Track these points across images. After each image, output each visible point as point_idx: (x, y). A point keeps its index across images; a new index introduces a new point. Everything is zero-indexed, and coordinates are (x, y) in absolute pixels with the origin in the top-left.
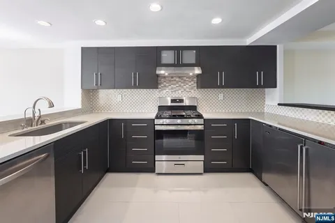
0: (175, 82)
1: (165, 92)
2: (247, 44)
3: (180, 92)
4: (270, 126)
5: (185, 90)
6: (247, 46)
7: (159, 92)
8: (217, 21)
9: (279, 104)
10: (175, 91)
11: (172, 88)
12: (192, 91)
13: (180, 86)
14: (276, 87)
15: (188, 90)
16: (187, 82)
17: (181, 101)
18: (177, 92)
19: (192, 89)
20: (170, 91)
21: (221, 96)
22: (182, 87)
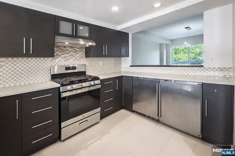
0: (68, 52)
1: (57, 60)
2: (118, 29)
3: (72, 60)
4: (138, 77)
5: (76, 59)
6: (118, 31)
7: (51, 61)
9: (131, 66)
10: (67, 60)
11: (65, 57)
12: (82, 60)
13: (72, 55)
14: (128, 56)
15: (78, 58)
16: (78, 52)
17: (74, 68)
18: (69, 61)
19: (82, 57)
20: (63, 60)
21: (101, 63)
22: (74, 56)
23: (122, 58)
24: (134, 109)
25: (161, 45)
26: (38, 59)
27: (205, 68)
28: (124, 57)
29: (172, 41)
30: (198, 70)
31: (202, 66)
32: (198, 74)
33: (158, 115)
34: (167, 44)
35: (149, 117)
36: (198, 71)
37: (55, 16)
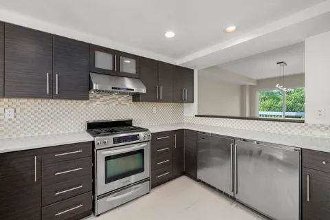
1: (94, 104)
3: (114, 105)
5: (120, 103)
7: (87, 104)
8: (170, 34)
9: (196, 116)
10: (108, 104)
11: (104, 101)
12: (128, 104)
13: (114, 98)
14: (193, 102)
15: (123, 103)
18: (111, 105)
19: (128, 101)
20: (102, 104)
21: (154, 110)
22: (117, 100)
23: (185, 104)
24: (199, 177)
25: (242, 87)
26: (69, 101)
27: (307, 125)
28: (187, 102)
29: (258, 81)
30: (296, 126)
31: (303, 122)
32: (296, 133)
33: (233, 191)
34: (251, 86)
35: (220, 192)
36: (296, 129)
37: (89, 44)
